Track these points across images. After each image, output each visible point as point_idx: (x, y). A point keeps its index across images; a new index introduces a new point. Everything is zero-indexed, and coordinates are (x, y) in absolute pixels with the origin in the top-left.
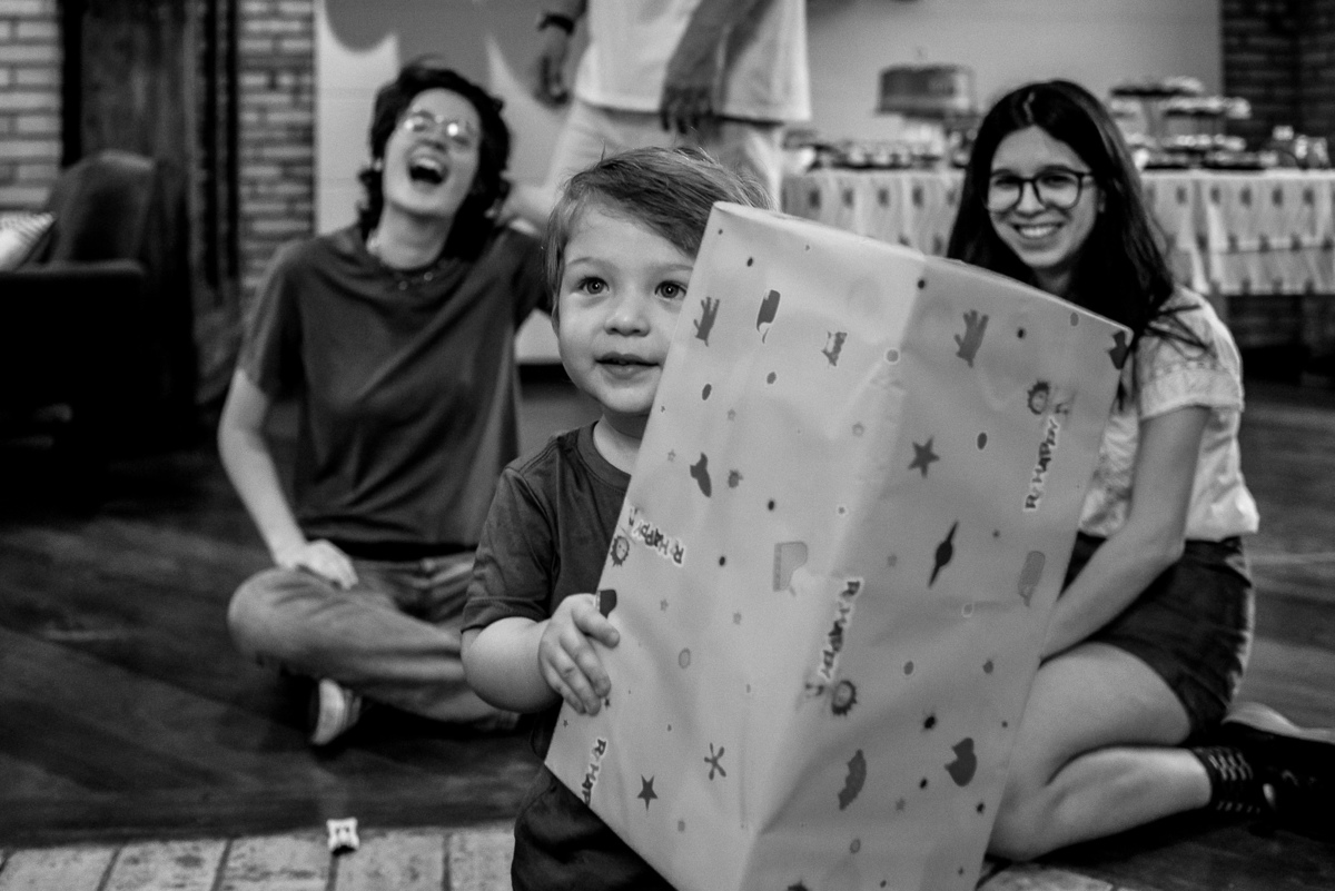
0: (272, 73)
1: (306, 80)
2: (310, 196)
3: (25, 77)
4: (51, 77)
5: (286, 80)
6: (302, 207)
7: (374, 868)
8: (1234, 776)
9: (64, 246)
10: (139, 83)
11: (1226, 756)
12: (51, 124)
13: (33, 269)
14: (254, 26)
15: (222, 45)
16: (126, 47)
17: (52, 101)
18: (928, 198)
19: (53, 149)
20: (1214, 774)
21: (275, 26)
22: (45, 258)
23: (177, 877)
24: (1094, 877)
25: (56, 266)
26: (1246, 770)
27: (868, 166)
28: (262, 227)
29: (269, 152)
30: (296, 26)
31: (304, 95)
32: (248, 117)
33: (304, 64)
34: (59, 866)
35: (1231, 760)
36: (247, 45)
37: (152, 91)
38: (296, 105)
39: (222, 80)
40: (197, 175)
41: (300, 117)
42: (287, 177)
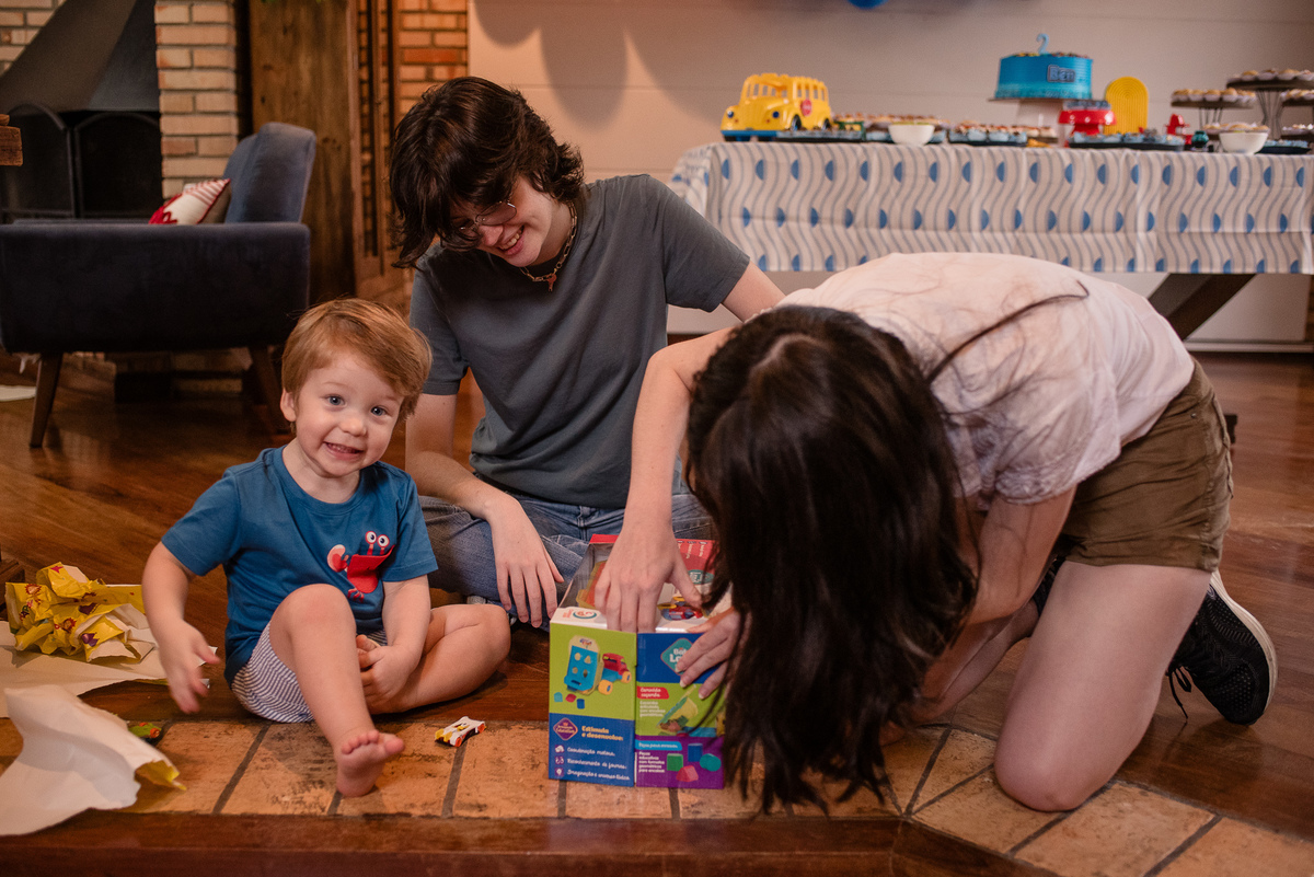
0: (429, 65)
3: (203, 57)
4: (226, 58)
5: (441, 72)
7: (498, 755)
9: (237, 207)
10: (305, 64)
12: (228, 102)
13: (210, 226)
14: (412, 21)
15: (382, 39)
16: (291, 29)
17: (228, 80)
18: (1044, 174)
19: (232, 125)
21: (431, 21)
22: (221, 220)
23: (317, 753)
24: (1195, 805)
25: (230, 226)
27: (987, 143)
30: (450, 22)
33: (458, 57)
34: (213, 738)
36: (404, 39)
37: (316, 73)
39: (382, 72)
40: (358, 159)
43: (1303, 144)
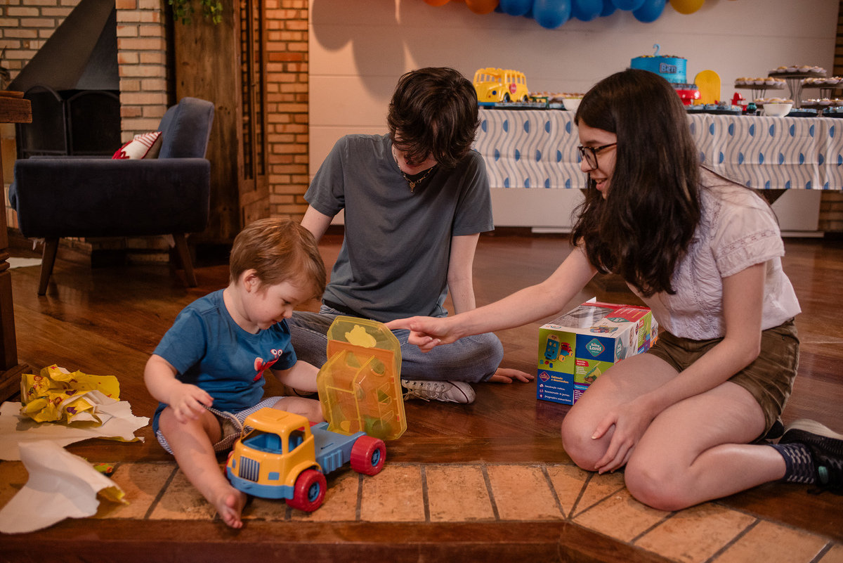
0: (285, 63)
1: (303, 67)
2: (307, 133)
3: (146, 58)
4: (159, 58)
5: (292, 67)
6: (300, 139)
8: (799, 461)
9: (166, 149)
10: (208, 62)
11: (794, 449)
12: (160, 85)
13: (149, 160)
14: (274, 36)
15: (256, 46)
16: (200, 41)
17: (161, 71)
19: (163, 98)
20: (787, 460)
21: (286, 36)
22: (156, 156)
25: (163, 160)
26: (806, 457)
28: (280, 149)
29: (282, 108)
30: (298, 36)
31: (302, 75)
32: (271, 88)
33: (302, 58)
34: (145, 473)
35: (797, 451)
36: (269, 47)
37: (215, 66)
38: (298, 81)
39: (256, 67)
40: (240, 120)
41: (300, 88)
42: (293, 122)
43: (814, 111)
